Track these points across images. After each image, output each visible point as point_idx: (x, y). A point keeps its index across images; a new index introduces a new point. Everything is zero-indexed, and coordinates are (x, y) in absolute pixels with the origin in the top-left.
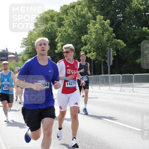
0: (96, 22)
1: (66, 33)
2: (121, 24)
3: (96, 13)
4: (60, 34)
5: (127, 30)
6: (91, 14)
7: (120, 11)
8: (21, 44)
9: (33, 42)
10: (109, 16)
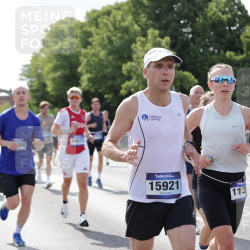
0: (147, 40)
1: (96, 57)
2: (189, 45)
3: (147, 25)
4: (85, 60)
5: (200, 55)
6: (139, 26)
7: (188, 23)
8: (20, 74)
9: (39, 71)
10: (169, 31)
